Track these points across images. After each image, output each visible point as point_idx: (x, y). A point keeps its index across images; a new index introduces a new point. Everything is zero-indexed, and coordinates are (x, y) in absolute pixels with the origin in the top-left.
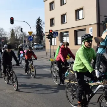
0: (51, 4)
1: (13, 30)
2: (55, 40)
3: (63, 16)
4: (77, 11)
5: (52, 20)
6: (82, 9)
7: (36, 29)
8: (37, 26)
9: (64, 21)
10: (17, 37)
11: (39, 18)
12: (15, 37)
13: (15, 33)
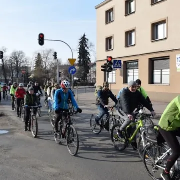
0: (109, 13)
1: (39, 55)
2: (114, 75)
3: (129, 34)
4: (155, 26)
5: (109, 40)
6: (164, 22)
7: (79, 54)
8: (80, 49)
9: (131, 43)
10: (46, 67)
11: (84, 36)
12: (42, 67)
13: (43, 60)
